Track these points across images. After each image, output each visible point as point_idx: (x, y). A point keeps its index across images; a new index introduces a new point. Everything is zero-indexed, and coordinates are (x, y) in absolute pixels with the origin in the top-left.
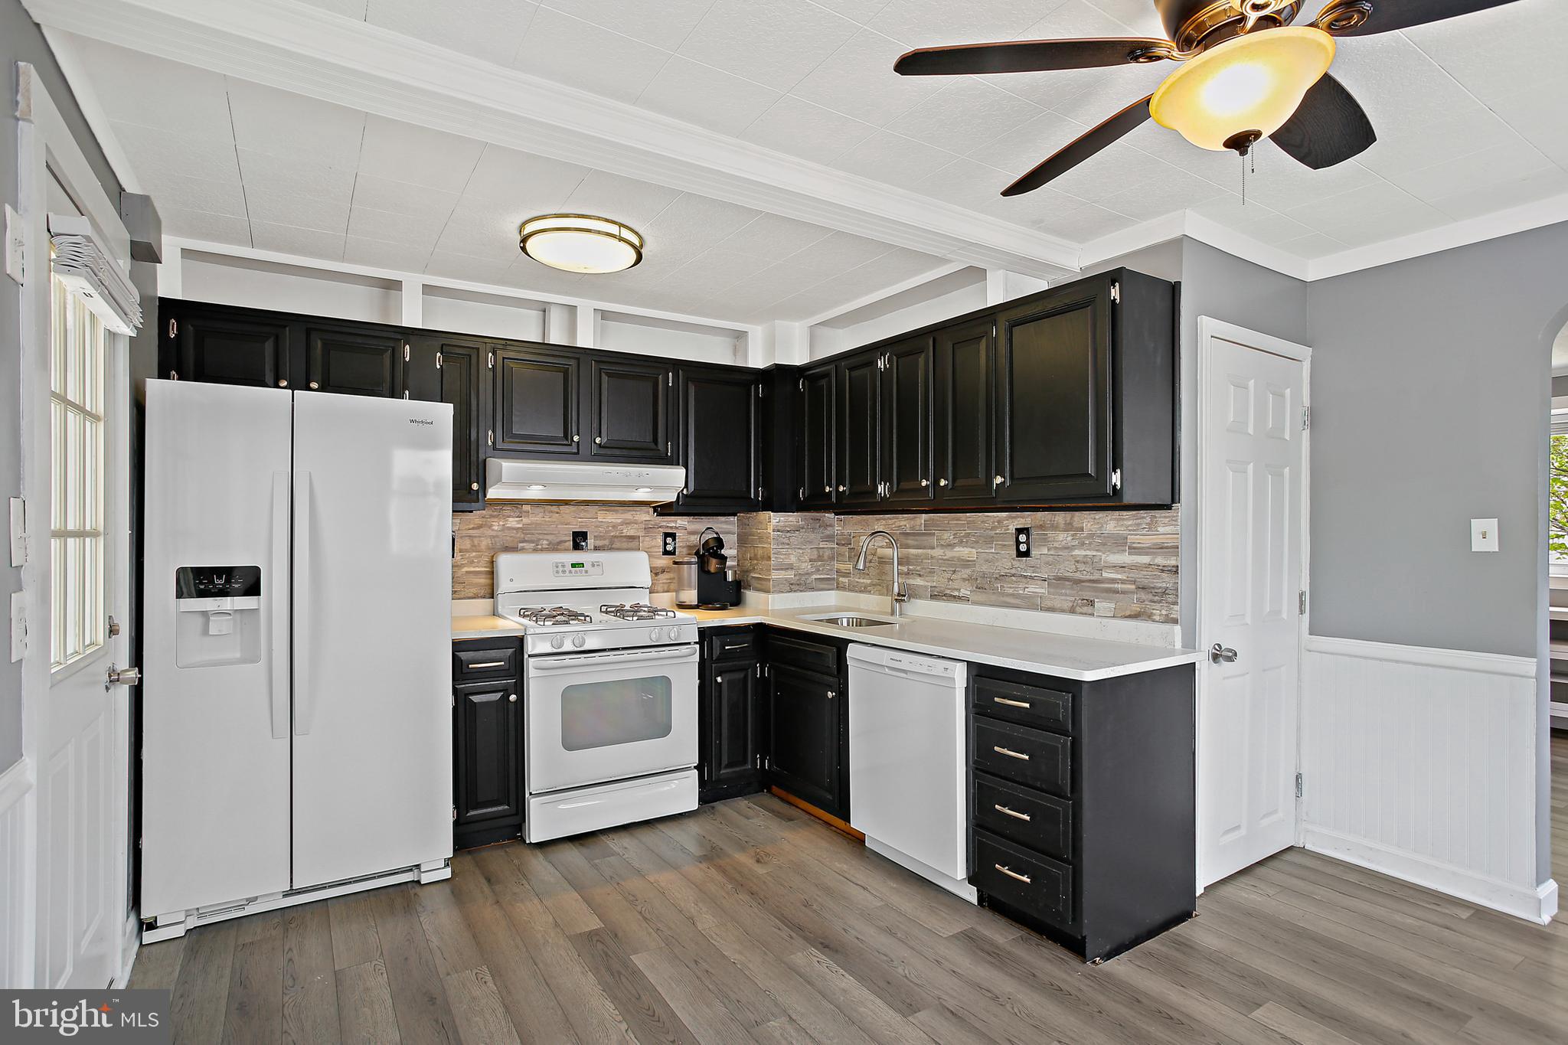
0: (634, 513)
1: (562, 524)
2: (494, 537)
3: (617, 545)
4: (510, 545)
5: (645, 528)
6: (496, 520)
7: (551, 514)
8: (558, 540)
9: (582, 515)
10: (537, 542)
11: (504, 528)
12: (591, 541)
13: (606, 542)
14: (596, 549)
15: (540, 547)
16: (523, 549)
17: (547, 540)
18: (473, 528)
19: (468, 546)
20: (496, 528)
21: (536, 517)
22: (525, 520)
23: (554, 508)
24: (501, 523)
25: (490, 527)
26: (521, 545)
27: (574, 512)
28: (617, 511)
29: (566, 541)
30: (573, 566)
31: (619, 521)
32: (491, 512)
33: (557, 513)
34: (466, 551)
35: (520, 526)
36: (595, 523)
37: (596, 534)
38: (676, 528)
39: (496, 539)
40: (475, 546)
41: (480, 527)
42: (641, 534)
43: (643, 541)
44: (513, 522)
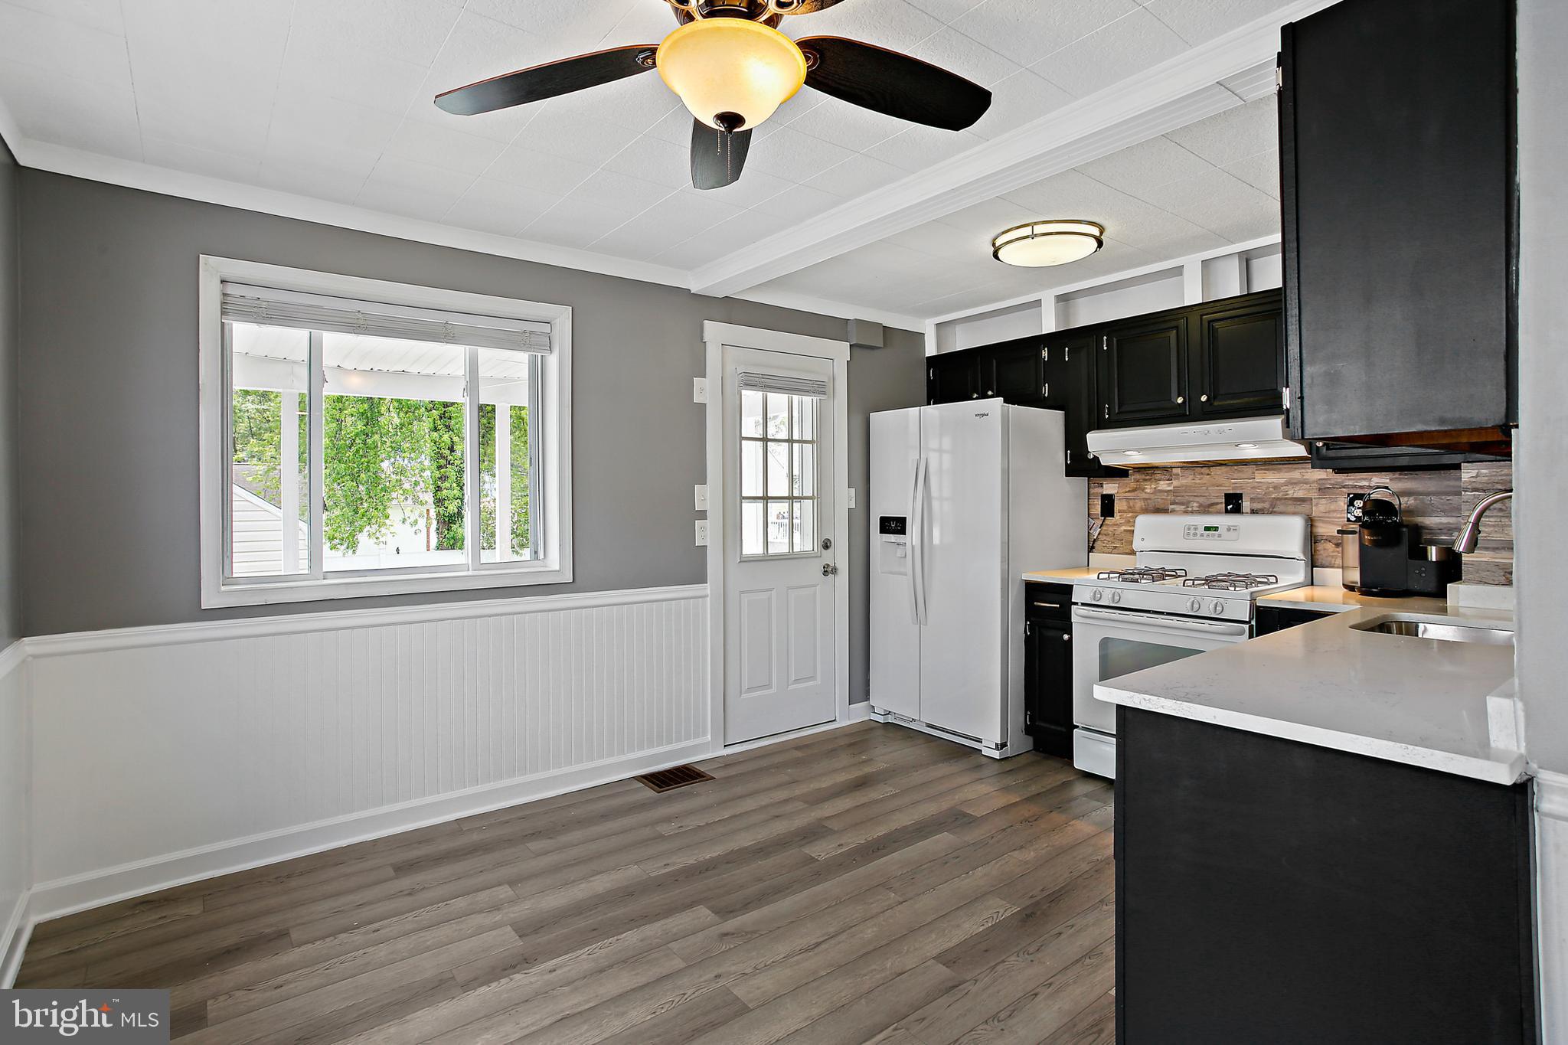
0: (1303, 471)
1: (1213, 485)
2: (1147, 499)
3: (1281, 508)
4: (1161, 507)
5: (1320, 489)
6: (1149, 483)
7: (1202, 476)
8: (1209, 503)
9: (1235, 476)
10: (1187, 504)
11: (1156, 491)
12: (1246, 505)
13: (1266, 505)
14: (1253, 512)
15: (1190, 509)
16: (1173, 511)
17: (1198, 502)
18: (1129, 491)
19: (1125, 508)
20: (1148, 491)
21: (1186, 480)
22: (1175, 483)
23: (1205, 470)
24: (1153, 486)
25: (1143, 490)
26: (1173, 507)
27: (1227, 472)
28: (1280, 470)
29: (1217, 504)
30: (1207, 529)
31: (1282, 481)
32: (1143, 477)
33: (1208, 474)
34: (1124, 511)
35: (1171, 488)
36: (1251, 484)
37: (1252, 496)
38: (1370, 487)
39: (1149, 501)
40: (1131, 507)
41: (1134, 490)
42: (1314, 494)
43: (1317, 505)
44: (1163, 485)
